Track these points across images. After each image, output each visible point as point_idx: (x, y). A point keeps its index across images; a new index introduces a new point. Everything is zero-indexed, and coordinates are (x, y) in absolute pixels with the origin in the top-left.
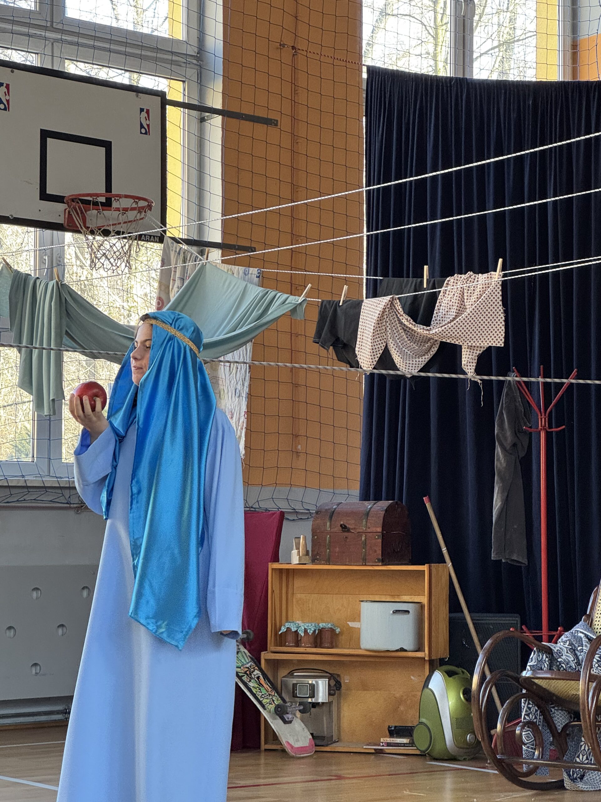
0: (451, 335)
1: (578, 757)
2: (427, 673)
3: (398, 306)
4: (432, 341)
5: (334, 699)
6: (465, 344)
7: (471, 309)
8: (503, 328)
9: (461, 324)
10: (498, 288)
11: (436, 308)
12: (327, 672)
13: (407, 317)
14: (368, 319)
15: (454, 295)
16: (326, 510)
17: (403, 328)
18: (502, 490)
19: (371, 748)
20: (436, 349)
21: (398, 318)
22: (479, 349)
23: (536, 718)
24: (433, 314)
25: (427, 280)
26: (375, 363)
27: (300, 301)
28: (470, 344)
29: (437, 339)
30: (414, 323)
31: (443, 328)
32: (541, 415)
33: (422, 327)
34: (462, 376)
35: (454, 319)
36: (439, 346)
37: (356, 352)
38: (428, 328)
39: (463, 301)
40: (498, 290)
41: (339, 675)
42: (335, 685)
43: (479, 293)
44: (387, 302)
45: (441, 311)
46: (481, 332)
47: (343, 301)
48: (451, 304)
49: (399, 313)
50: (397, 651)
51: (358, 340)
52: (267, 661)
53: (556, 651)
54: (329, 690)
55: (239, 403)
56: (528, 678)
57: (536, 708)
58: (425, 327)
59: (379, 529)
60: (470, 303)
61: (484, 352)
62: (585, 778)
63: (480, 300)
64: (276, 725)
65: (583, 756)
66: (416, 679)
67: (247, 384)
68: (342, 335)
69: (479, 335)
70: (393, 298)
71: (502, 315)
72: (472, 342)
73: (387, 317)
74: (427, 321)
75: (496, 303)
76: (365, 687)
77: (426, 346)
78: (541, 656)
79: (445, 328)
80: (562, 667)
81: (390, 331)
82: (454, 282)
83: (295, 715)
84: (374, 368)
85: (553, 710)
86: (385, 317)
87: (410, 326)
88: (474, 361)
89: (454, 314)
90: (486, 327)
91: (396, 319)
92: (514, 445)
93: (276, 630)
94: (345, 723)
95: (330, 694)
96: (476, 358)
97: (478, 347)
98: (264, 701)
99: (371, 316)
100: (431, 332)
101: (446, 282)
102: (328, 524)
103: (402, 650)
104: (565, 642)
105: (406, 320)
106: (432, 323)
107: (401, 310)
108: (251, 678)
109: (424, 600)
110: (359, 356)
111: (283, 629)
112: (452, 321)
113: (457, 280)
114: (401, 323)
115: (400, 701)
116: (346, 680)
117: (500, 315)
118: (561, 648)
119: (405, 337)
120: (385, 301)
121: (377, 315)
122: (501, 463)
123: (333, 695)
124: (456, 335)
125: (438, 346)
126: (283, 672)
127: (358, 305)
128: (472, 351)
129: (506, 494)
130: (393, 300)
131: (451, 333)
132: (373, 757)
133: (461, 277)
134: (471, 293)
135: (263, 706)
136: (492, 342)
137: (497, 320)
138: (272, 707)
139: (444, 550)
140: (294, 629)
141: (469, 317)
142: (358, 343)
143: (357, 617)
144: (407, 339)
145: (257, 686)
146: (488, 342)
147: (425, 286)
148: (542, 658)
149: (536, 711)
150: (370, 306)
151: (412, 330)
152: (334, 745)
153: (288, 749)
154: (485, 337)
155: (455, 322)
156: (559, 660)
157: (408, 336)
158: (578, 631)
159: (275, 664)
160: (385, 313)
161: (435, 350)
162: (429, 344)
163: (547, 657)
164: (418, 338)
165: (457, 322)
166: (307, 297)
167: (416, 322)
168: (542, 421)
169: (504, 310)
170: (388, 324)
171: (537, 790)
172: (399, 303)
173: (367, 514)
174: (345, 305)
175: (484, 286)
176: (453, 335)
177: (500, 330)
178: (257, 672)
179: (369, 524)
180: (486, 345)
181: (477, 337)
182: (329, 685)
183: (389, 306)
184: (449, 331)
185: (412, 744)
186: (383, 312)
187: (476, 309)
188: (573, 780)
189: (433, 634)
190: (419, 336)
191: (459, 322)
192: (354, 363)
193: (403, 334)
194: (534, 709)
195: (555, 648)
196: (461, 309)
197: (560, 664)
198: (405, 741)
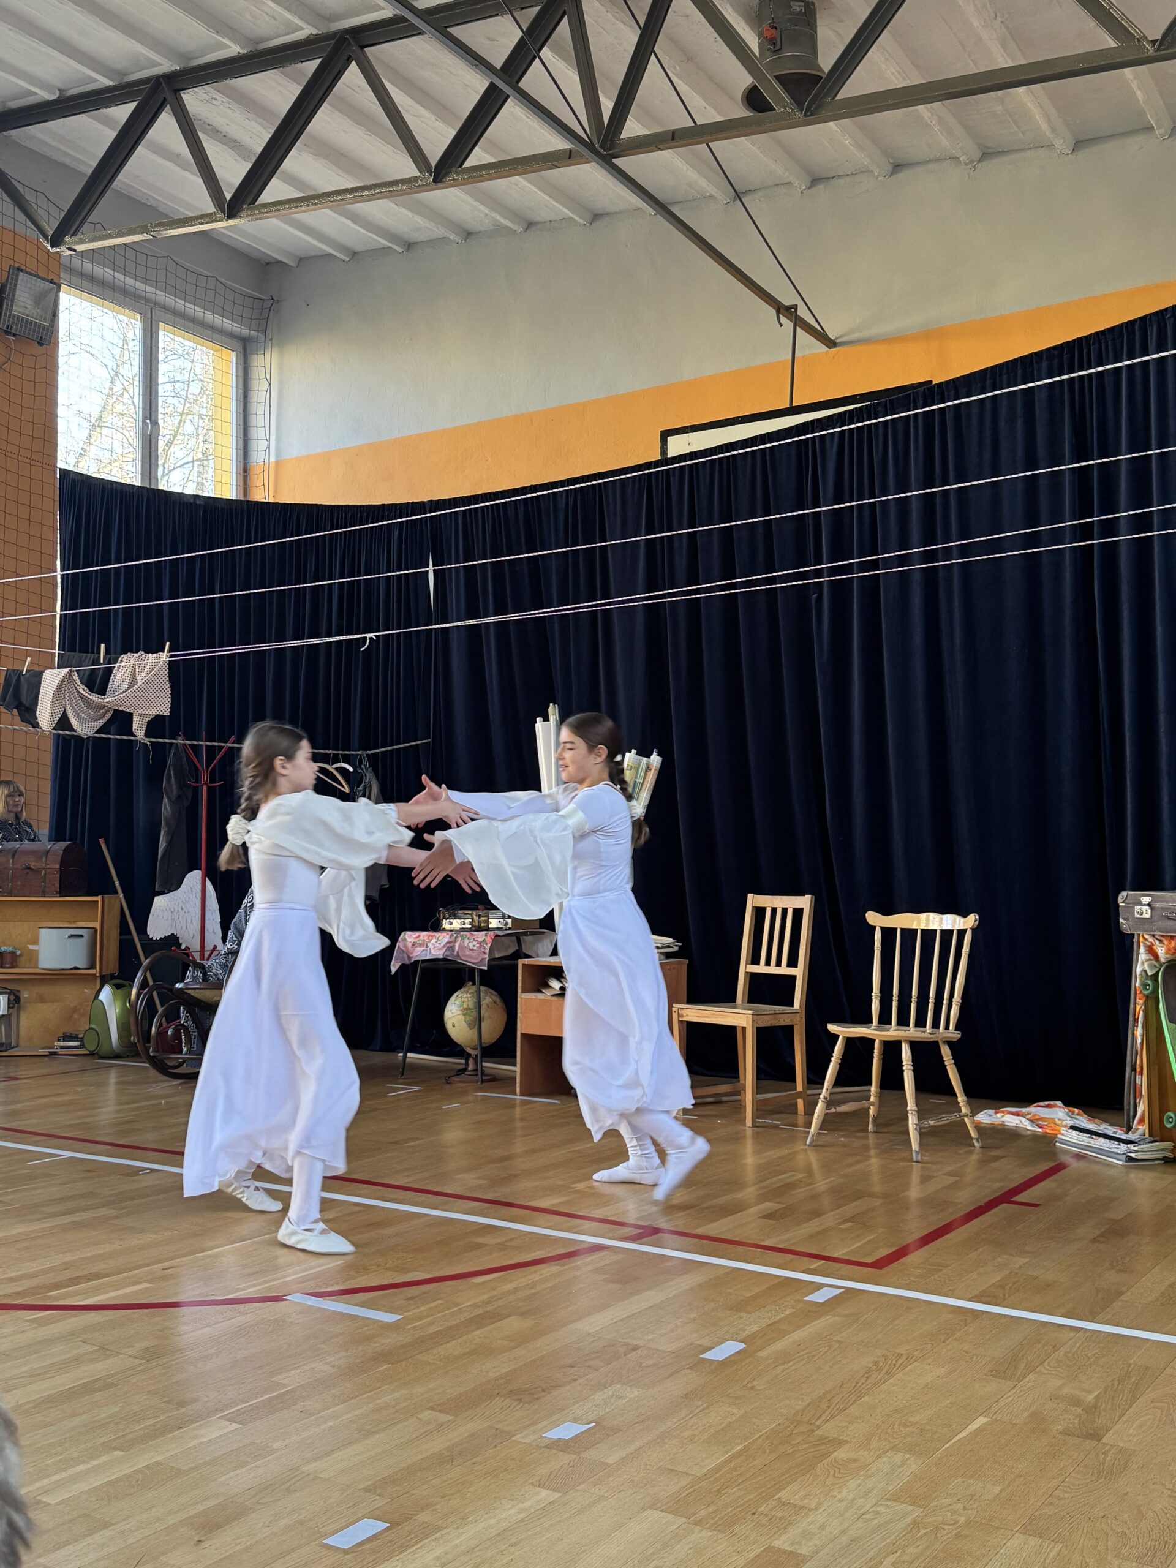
0: (123, 704)
2: (98, 986)
3: (76, 678)
4: (106, 708)
5: (14, 1011)
6: (136, 712)
7: (141, 683)
8: (169, 700)
9: (132, 695)
10: (166, 666)
11: (111, 680)
12: (6, 989)
13: (84, 687)
14: (48, 688)
15: (127, 670)
16: (10, 849)
17: (80, 697)
18: (167, 833)
19: (46, 1051)
20: (110, 715)
21: (75, 687)
24: (108, 685)
25: (104, 656)
26: (54, 725)
28: (140, 712)
29: (111, 706)
30: (90, 692)
31: (116, 697)
32: (203, 773)
33: (97, 696)
34: (132, 738)
35: (126, 690)
37: (37, 715)
38: (103, 697)
39: (135, 676)
40: (166, 668)
41: (18, 991)
42: (15, 1000)
43: (149, 669)
44: (66, 673)
45: (115, 683)
46: (150, 702)
47: (26, 671)
48: (124, 677)
49: (76, 683)
50: (71, 969)
51: (39, 704)
54: (9, 1004)
58: (100, 696)
59: (58, 866)
60: (141, 678)
61: (152, 719)
63: (150, 676)
66: (89, 992)
68: (25, 699)
69: (148, 704)
70: (71, 670)
71: (169, 689)
72: (142, 710)
73: (66, 686)
74: (102, 691)
75: (163, 679)
76: (42, 1000)
77: (101, 712)
79: (118, 698)
81: (68, 699)
82: (127, 659)
84: (53, 729)
86: (64, 686)
87: (86, 695)
88: (144, 726)
89: (126, 686)
90: (154, 699)
91: (74, 689)
92: (179, 797)
94: (23, 1031)
95: (9, 1008)
96: (146, 724)
97: (147, 715)
99: (50, 685)
100: (105, 701)
101: (120, 659)
102: (11, 861)
103: (76, 968)
105: (82, 689)
106: (107, 693)
107: (78, 680)
109: (97, 925)
110: (39, 719)
112: (124, 692)
113: (130, 657)
114: (79, 692)
115: (75, 1010)
116: (25, 994)
117: (167, 689)
119: (81, 704)
120: (64, 672)
121: (56, 684)
122: (167, 811)
123: (13, 1008)
124: (127, 704)
125: (112, 713)
127: (39, 675)
128: (142, 718)
129: (170, 837)
130: (71, 672)
131: (124, 702)
132: (46, 1059)
133: (133, 655)
134: (142, 669)
136: (159, 711)
137: (164, 693)
139: (117, 883)
141: (139, 689)
142: (39, 707)
143: (36, 942)
144: (83, 706)
146: (156, 711)
147: (102, 661)
150: (50, 675)
151: (89, 699)
152: (12, 1050)
154: (153, 707)
155: (126, 693)
157: (84, 702)
160: (65, 683)
161: (109, 716)
162: (104, 710)
164: (94, 705)
165: (129, 693)
167: (93, 692)
168: (204, 777)
169: (170, 685)
170: (66, 692)
172: (76, 675)
173: (47, 852)
174: (27, 675)
175: (154, 664)
176: (125, 704)
177: (167, 701)
179: (48, 862)
180: (154, 713)
181: (146, 706)
182: (9, 1000)
183: (67, 677)
184: (122, 700)
185: (82, 1046)
186: (62, 682)
187: (145, 683)
189: (104, 953)
190: (95, 703)
191: (131, 693)
192: (36, 725)
193: (80, 701)
196: (133, 682)
198: (76, 1044)
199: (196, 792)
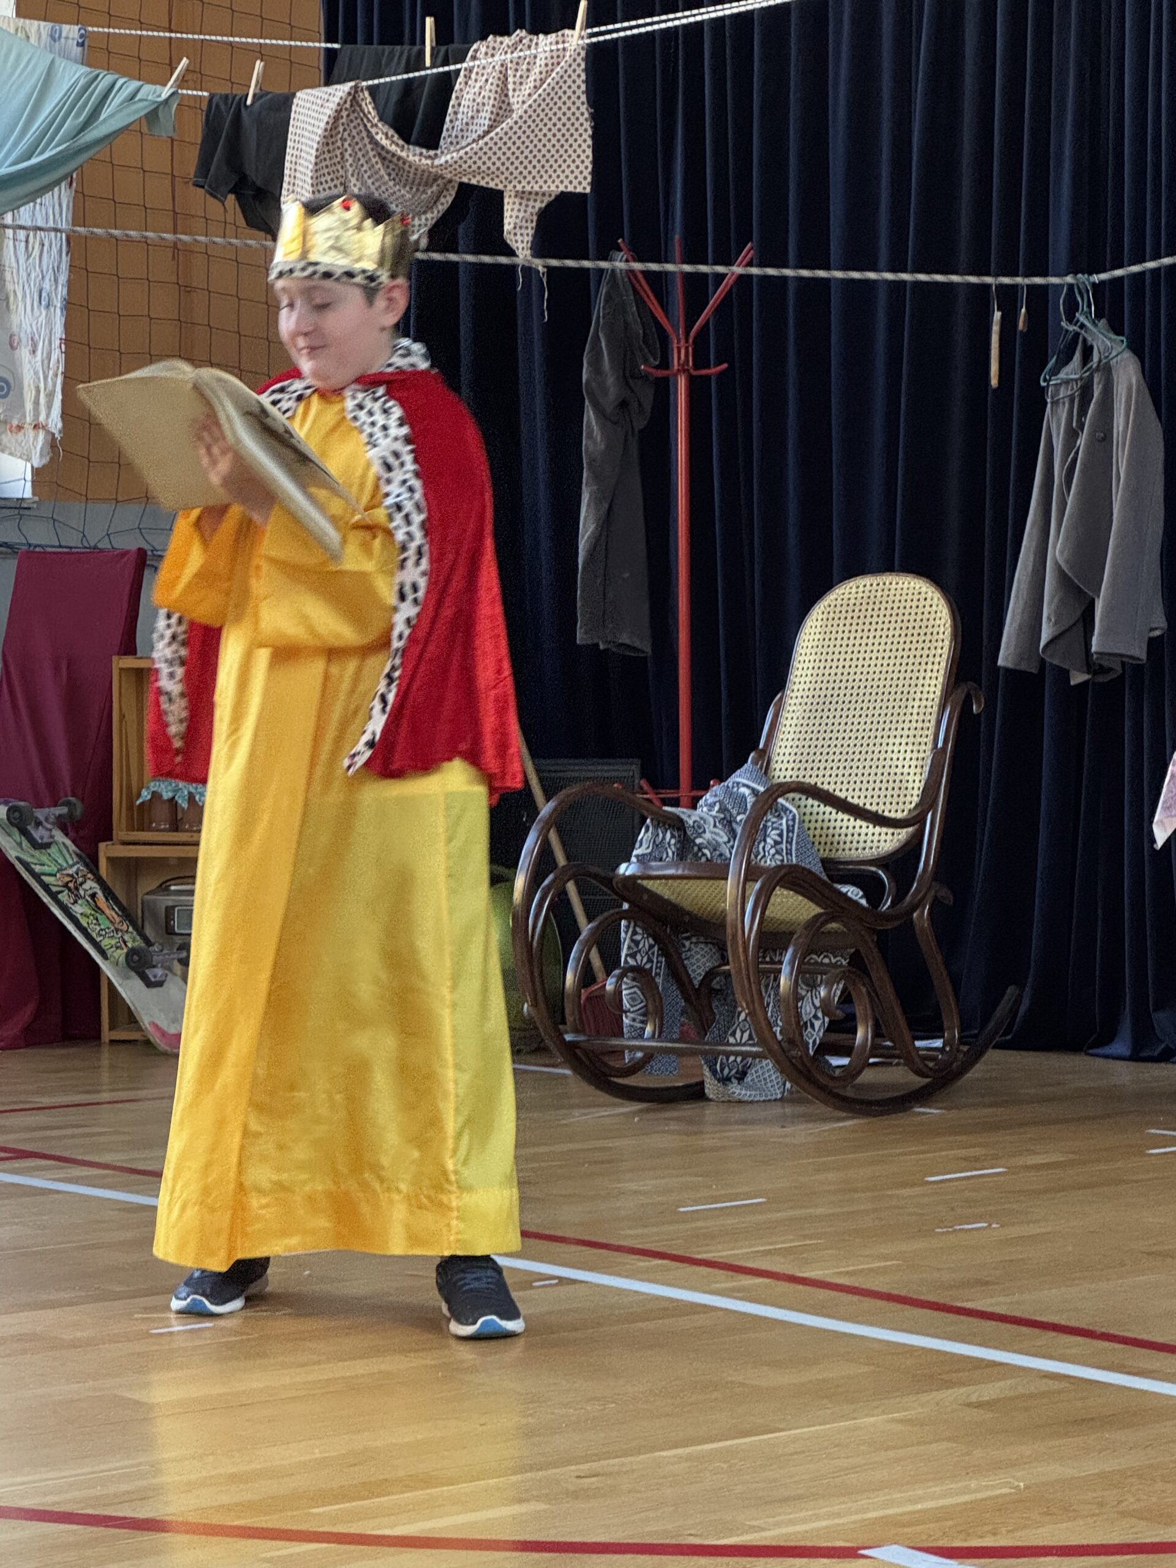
0: (479, 168)
1: (733, 1034)
3: (368, 106)
4: (440, 181)
6: (510, 187)
7: (521, 112)
8: (589, 152)
9: (500, 144)
10: (579, 65)
11: (450, 110)
13: (386, 128)
14: (306, 134)
15: (487, 81)
17: (379, 154)
18: (596, 500)
20: (450, 199)
21: (368, 132)
22: (539, 198)
23: (650, 960)
24: (443, 122)
25: (432, 49)
27: (164, 96)
28: (519, 188)
29: (449, 176)
30: (401, 142)
31: (462, 152)
32: (678, 342)
33: (418, 150)
34: (503, 260)
35: (487, 133)
36: (457, 193)
38: (432, 153)
39: (506, 95)
40: (579, 71)
43: (538, 77)
44: (344, 95)
45: (460, 116)
46: (543, 162)
47: (254, 95)
48: (479, 100)
49: (369, 120)
51: (286, 179)
52: (111, 860)
53: (691, 822)
55: (49, 321)
56: (633, 878)
57: (651, 941)
58: (424, 151)
60: (521, 99)
61: (550, 204)
62: (748, 1079)
63: (540, 91)
64: (130, 990)
65: (743, 1032)
67: (63, 278)
69: (538, 166)
70: (356, 87)
71: (587, 125)
72: (524, 183)
73: (345, 130)
74: (431, 140)
75: (573, 98)
77: (429, 192)
78: (661, 835)
79: (466, 153)
80: (704, 855)
81: (350, 160)
82: (486, 54)
83: (170, 969)
85: (687, 943)
86: (341, 129)
87: (393, 148)
88: (529, 225)
89: (487, 122)
90: (553, 151)
91: (364, 134)
92: (623, 404)
93: (131, 796)
96: (535, 218)
97: (537, 194)
98: (106, 943)
99: (310, 128)
100: (437, 162)
101: (471, 52)
104: (711, 806)
105: (385, 136)
106: (442, 142)
107: (373, 113)
108: (78, 897)
111: (146, 795)
112: (481, 137)
113: (494, 48)
114: (376, 144)
117: (582, 125)
118: (701, 818)
119: (382, 172)
120: (340, 94)
121: (323, 125)
122: (595, 443)
124: (489, 168)
125: (453, 193)
126: (147, 884)
127: (283, 104)
128: (524, 202)
129: (604, 508)
130: (356, 92)
131: (480, 163)
133: (501, 43)
134: (521, 77)
135: (103, 953)
136: (566, 182)
137: (576, 135)
138: (120, 955)
140: (166, 795)
141: (516, 128)
142: (285, 185)
144: (386, 178)
145: (89, 912)
146: (557, 182)
147: (428, 63)
148: (664, 838)
149: (651, 947)
150: (308, 105)
151: (399, 158)
153: (156, 1039)
154: (551, 172)
155: (487, 139)
156: (698, 841)
157: (389, 170)
158: (738, 783)
159: (131, 869)
160: (341, 121)
161: (447, 200)
162: (435, 188)
163: (673, 836)
164: (411, 175)
165: (492, 139)
166: (180, 87)
167: (408, 142)
168: (680, 353)
169: (591, 114)
170: (346, 145)
171: (649, 1101)
172: (369, 99)
174: (258, 104)
175: (550, 62)
176: (484, 168)
177: (583, 157)
178: (91, 885)
180: (556, 187)
181: (534, 172)
183: (348, 105)
184: (475, 158)
186: (336, 119)
187: (530, 112)
188: (725, 1080)
190: (412, 170)
191: (496, 139)
193: (380, 165)
194: (646, 943)
195: (691, 817)
196: (501, 112)
197: (700, 849)
199: (663, 390)
